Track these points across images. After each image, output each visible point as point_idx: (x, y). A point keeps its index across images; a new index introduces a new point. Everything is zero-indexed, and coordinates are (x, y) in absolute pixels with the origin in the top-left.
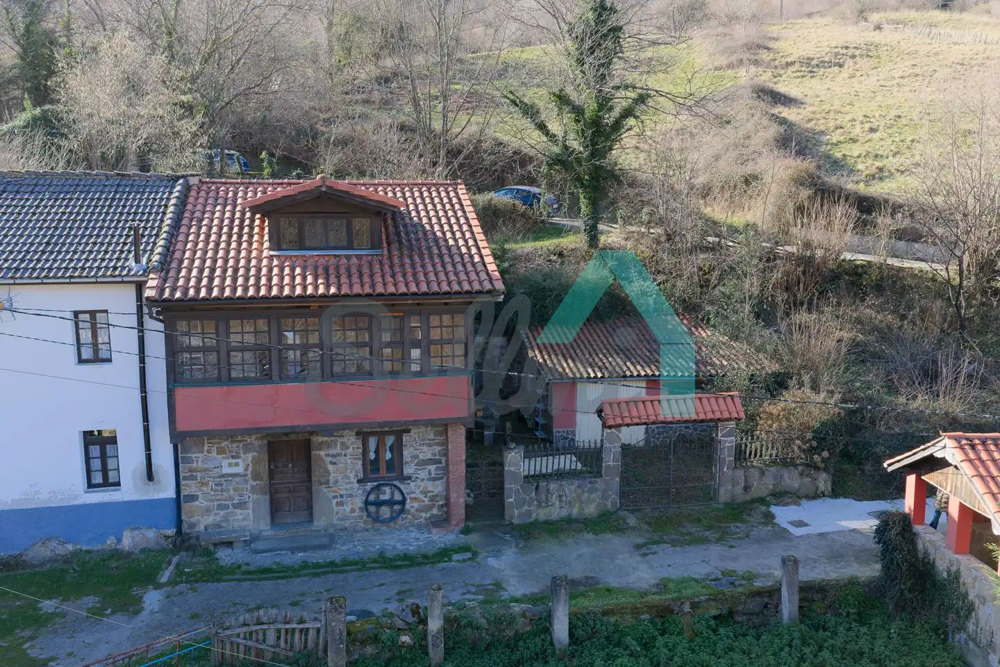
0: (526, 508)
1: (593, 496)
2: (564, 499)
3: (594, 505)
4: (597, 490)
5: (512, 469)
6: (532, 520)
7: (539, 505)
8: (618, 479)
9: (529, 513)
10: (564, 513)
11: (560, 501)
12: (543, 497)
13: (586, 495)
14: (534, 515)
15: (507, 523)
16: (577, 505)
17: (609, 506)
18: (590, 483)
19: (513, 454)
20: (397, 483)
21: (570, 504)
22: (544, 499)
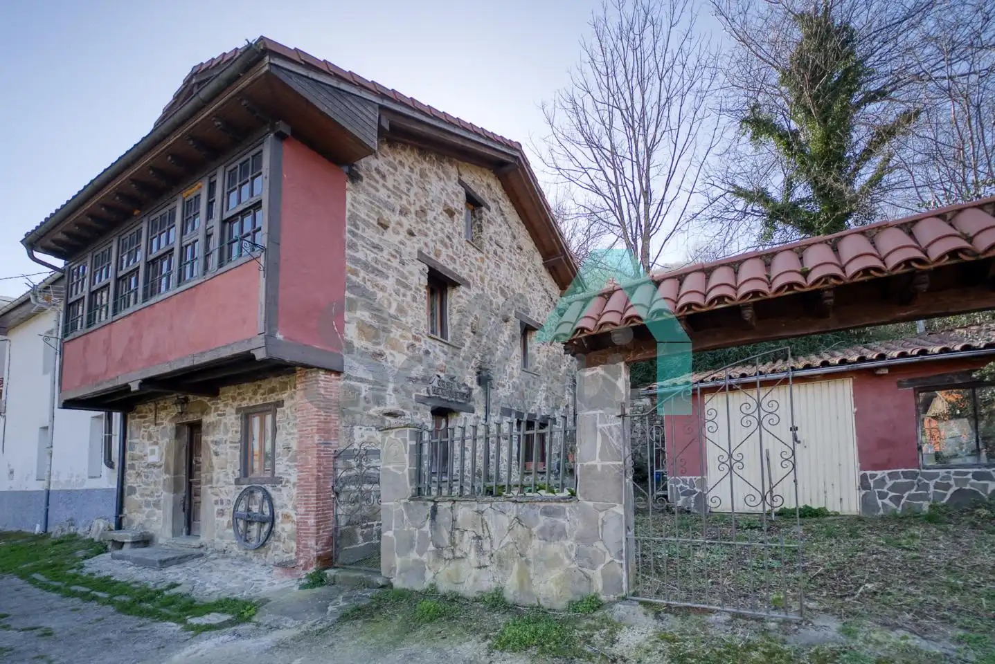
0: (414, 555)
1: (554, 548)
2: (486, 546)
3: (556, 573)
4: (562, 534)
5: (390, 467)
6: (426, 585)
7: (438, 553)
8: (620, 510)
9: (419, 568)
10: (487, 583)
11: (480, 550)
12: (446, 536)
13: (536, 543)
14: (429, 575)
15: (380, 581)
16: (516, 567)
17: (599, 585)
18: (546, 512)
19: (392, 436)
20: (269, 489)
21: (501, 563)
22: (447, 542)
